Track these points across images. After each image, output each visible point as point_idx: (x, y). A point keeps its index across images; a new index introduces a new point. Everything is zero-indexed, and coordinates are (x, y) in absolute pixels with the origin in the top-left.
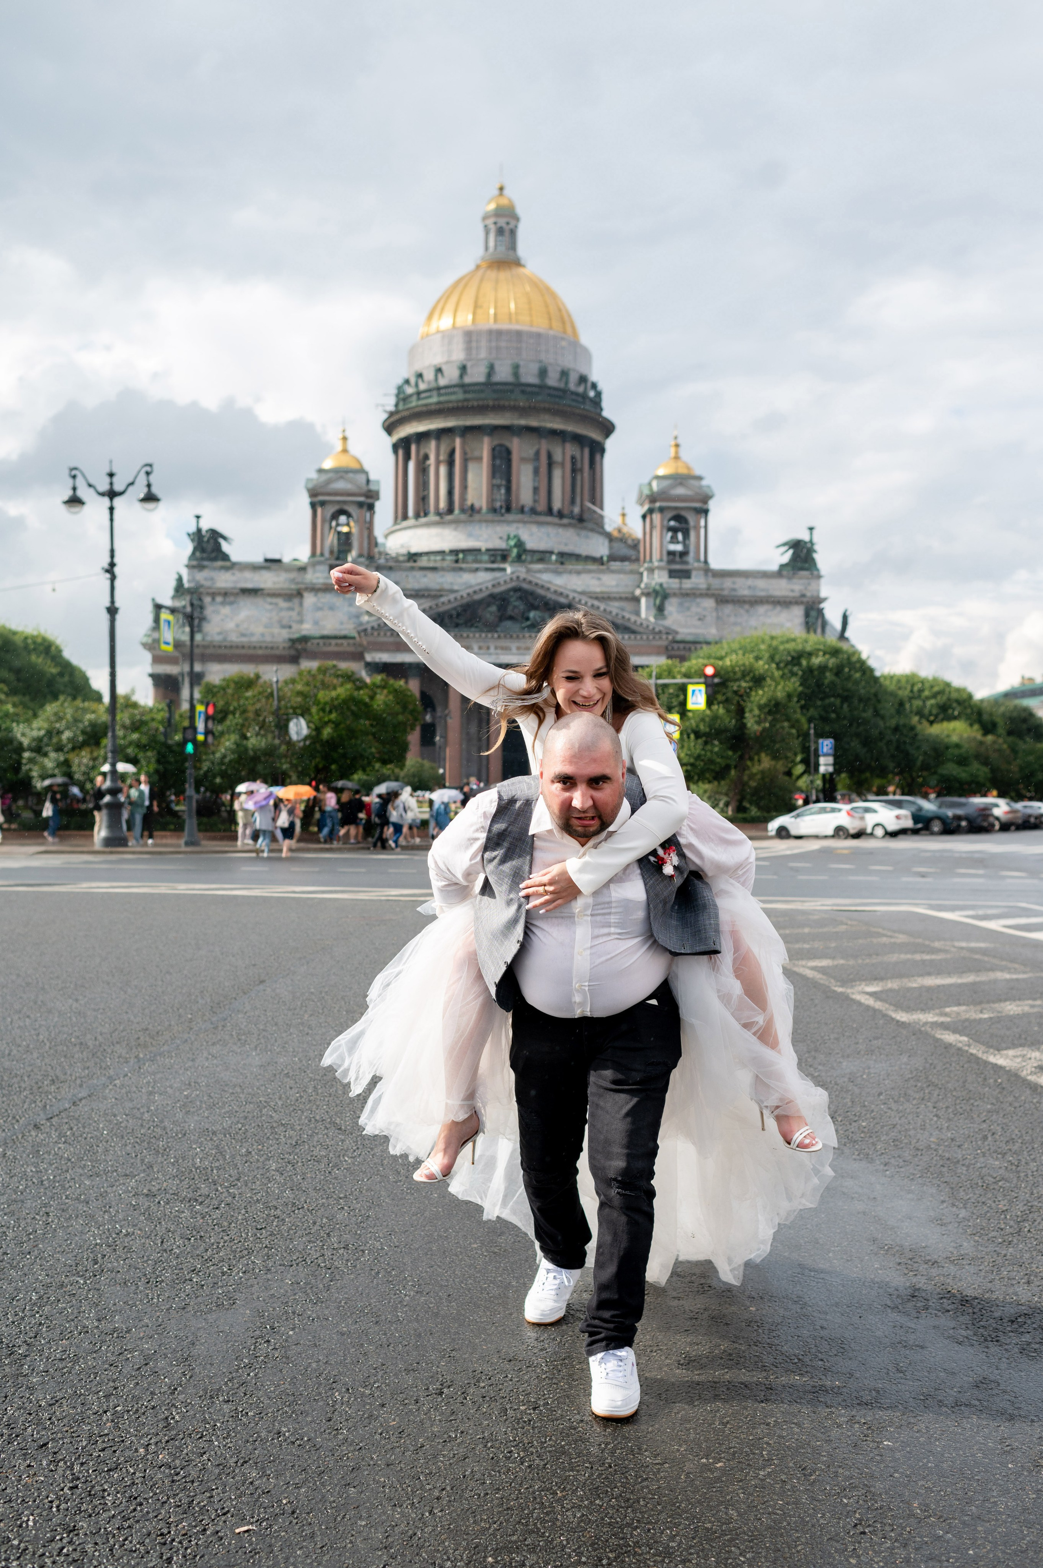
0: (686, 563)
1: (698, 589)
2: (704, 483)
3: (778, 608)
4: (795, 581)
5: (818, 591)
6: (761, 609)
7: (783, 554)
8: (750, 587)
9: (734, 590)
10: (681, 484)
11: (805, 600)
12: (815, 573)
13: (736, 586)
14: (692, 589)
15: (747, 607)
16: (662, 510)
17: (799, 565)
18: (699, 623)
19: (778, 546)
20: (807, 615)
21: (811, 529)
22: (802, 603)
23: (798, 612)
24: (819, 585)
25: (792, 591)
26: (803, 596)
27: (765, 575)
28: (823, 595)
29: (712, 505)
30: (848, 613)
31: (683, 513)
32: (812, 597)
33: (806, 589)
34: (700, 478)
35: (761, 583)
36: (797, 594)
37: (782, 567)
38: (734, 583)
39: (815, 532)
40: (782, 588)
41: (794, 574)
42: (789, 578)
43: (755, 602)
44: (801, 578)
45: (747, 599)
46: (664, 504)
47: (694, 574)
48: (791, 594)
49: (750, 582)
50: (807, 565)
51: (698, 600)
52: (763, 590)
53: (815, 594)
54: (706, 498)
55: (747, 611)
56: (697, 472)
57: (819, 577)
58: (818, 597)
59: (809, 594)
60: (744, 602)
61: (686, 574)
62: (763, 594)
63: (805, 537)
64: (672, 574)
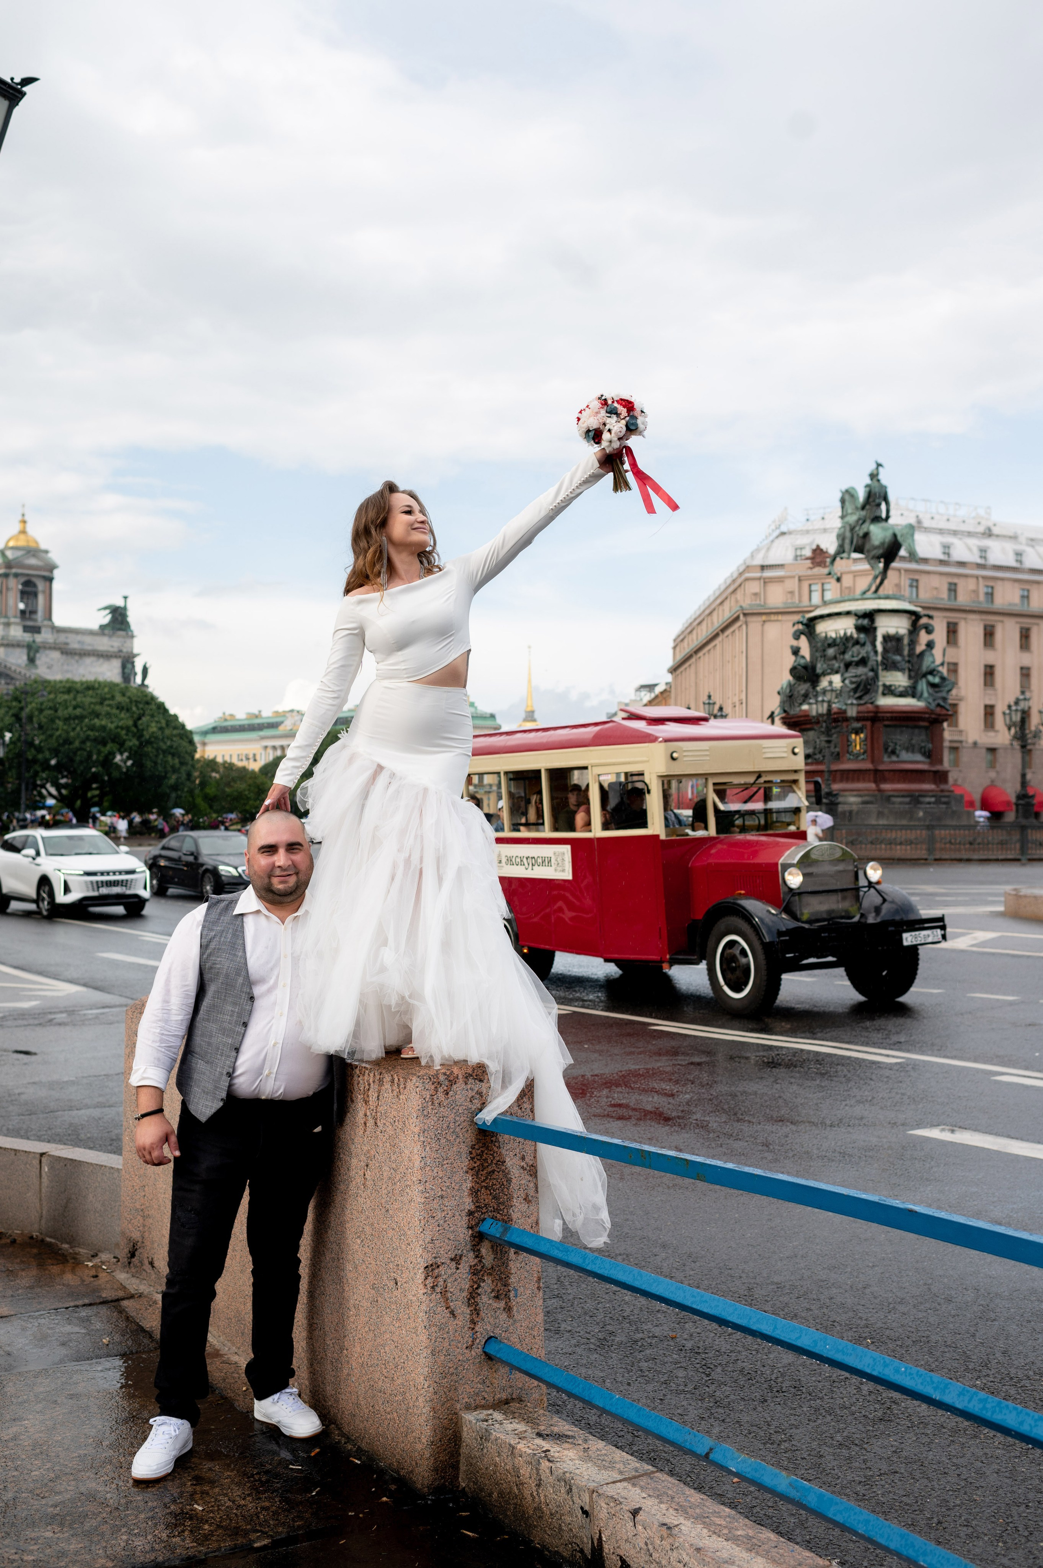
0: (36, 620)
1: (48, 643)
2: (50, 555)
3: (101, 660)
4: (114, 639)
5: (132, 648)
6: (88, 660)
7: (105, 617)
8: (79, 642)
9: (67, 644)
10: (34, 556)
11: (122, 655)
12: (130, 633)
13: (69, 641)
14: (43, 643)
15: (77, 658)
16: (16, 575)
17: (118, 626)
18: (48, 671)
19: (100, 610)
20: (124, 667)
21: (126, 598)
22: (120, 657)
23: (116, 664)
24: (132, 643)
25: (112, 647)
26: (120, 651)
27: (91, 633)
28: (135, 651)
29: (56, 573)
30: (148, 666)
31: (34, 580)
32: (127, 652)
33: (123, 645)
34: (46, 552)
35: (88, 639)
36: (116, 650)
37: (102, 627)
38: (67, 638)
39: (128, 600)
40: (105, 644)
41: (114, 633)
42: (110, 636)
43: (83, 654)
44: (119, 637)
45: (78, 652)
46: (20, 571)
47: (43, 630)
48: (111, 649)
49: (79, 637)
50: (123, 627)
51: (48, 652)
52: (89, 645)
53: (129, 650)
54: (52, 567)
55: (77, 661)
56: (43, 546)
57: (132, 637)
58: (132, 653)
59: (125, 650)
60: (75, 654)
61: (36, 630)
62: (89, 648)
63: (120, 603)
64: (26, 629)
